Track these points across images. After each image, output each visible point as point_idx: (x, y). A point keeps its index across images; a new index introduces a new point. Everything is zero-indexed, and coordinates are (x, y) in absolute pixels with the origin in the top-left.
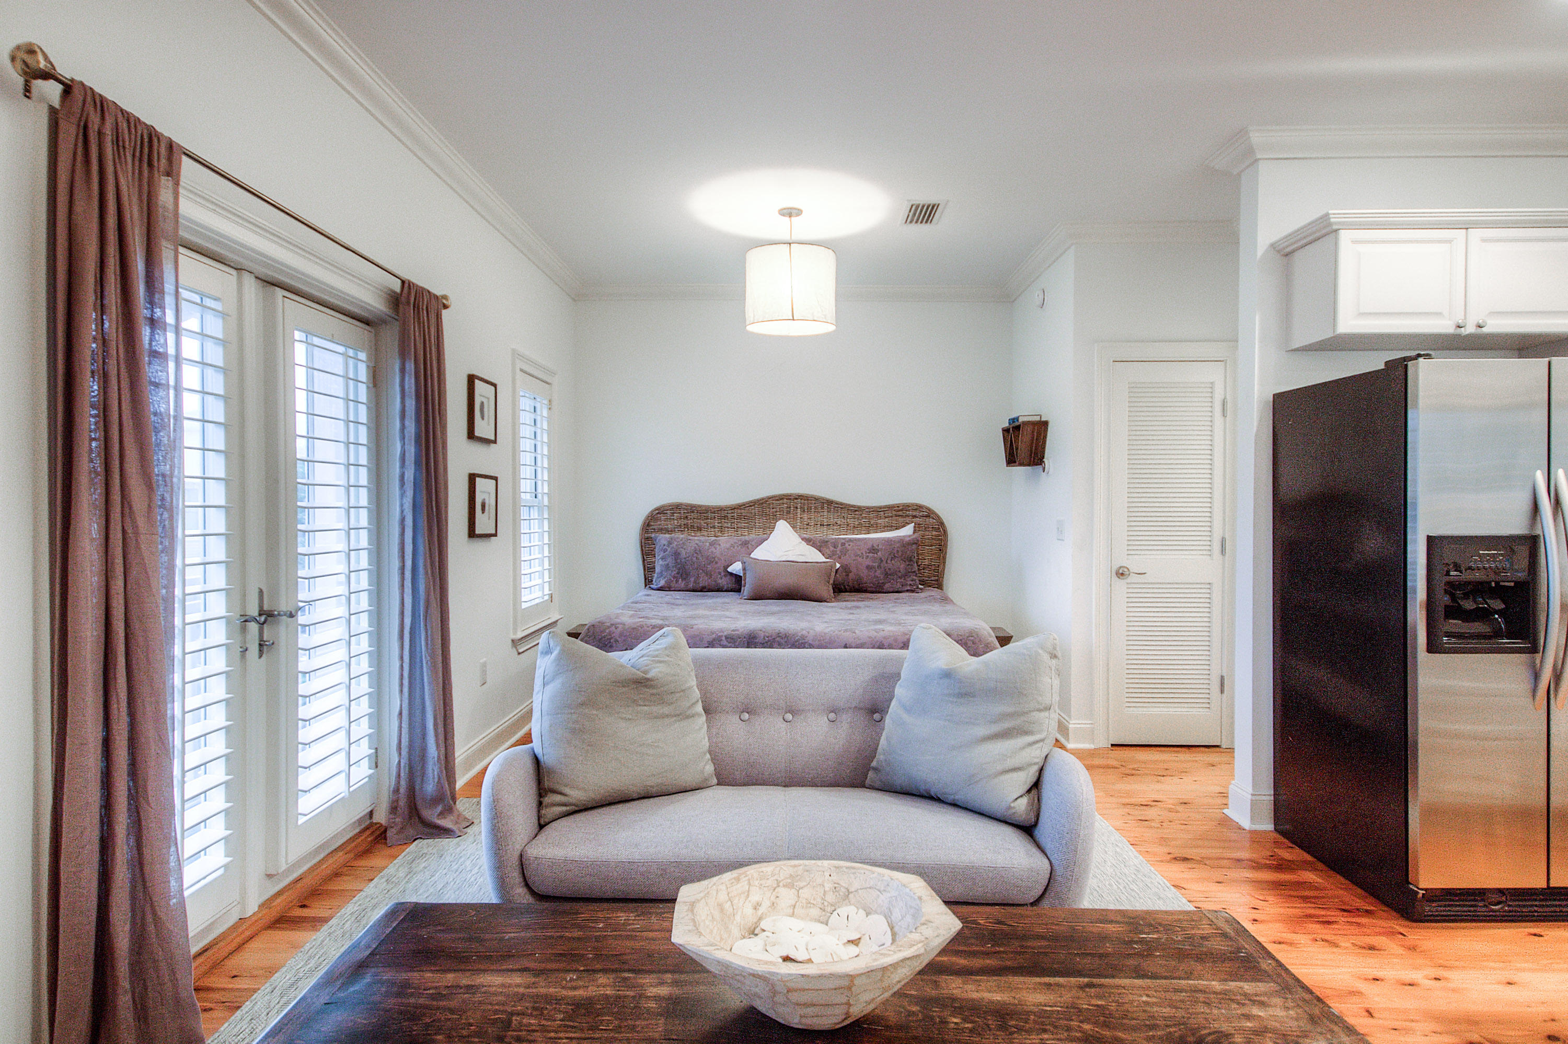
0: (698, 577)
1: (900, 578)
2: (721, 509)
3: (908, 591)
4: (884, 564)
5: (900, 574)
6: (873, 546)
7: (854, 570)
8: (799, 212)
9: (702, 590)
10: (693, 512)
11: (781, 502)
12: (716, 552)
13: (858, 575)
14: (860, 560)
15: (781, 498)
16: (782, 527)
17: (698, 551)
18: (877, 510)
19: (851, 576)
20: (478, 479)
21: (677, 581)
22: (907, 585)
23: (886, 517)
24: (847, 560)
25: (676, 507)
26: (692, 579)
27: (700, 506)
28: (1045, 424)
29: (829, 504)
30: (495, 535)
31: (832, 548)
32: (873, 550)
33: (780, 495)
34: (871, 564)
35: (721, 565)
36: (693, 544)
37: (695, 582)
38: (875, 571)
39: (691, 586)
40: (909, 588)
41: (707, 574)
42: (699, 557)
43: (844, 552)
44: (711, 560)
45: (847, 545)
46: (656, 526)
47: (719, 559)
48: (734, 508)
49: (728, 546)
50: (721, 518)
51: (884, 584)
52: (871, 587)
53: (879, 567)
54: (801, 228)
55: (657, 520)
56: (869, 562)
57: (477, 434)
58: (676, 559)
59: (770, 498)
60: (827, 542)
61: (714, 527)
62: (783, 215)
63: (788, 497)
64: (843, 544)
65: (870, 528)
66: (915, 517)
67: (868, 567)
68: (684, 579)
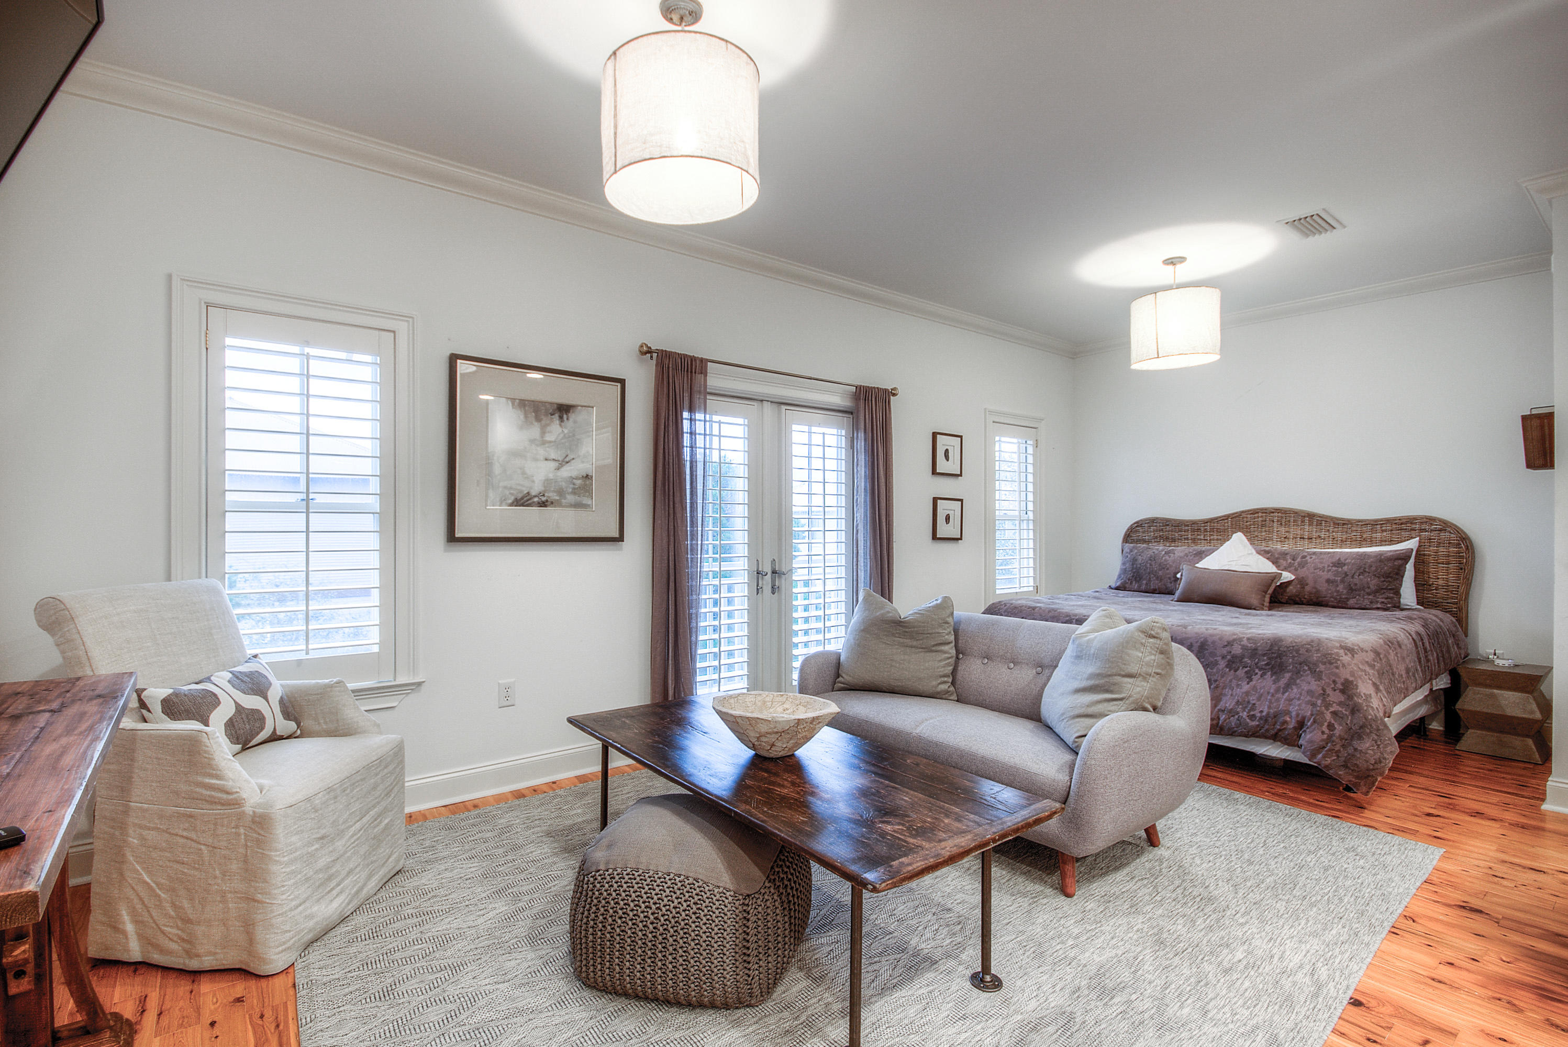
0: (1150, 580)
1: (1369, 594)
2: (1194, 523)
3: (1378, 609)
4: (1349, 579)
5: (1367, 590)
6: (1339, 559)
7: (1310, 582)
8: (1182, 259)
9: (1153, 592)
10: (1168, 525)
11: (1256, 515)
12: (1170, 559)
13: (1315, 588)
14: (1321, 573)
15: (1255, 512)
16: (1238, 539)
17: (1153, 559)
18: (1374, 524)
19: (1308, 588)
20: (939, 501)
21: (1131, 583)
22: (1377, 602)
23: (1383, 531)
24: (1303, 572)
25: (1153, 521)
26: (1144, 582)
27: (1175, 520)
28: (1550, 416)
29: (1311, 518)
30: (961, 539)
31: (1289, 561)
32: (1339, 564)
33: (1254, 510)
34: (1332, 578)
35: (1172, 570)
36: (1151, 552)
37: (1147, 584)
38: (1337, 586)
39: (1143, 587)
40: (1379, 606)
41: (1157, 578)
42: (1153, 563)
43: (1303, 565)
44: (1163, 567)
45: (1308, 558)
46: (1134, 536)
47: (1171, 566)
48: (1206, 522)
49: (1182, 554)
50: (1193, 531)
51: (1348, 599)
52: (1332, 602)
53: (1342, 581)
54: (1183, 273)
55: (1136, 531)
56: (1330, 576)
57: (938, 471)
58: (1133, 565)
59: (1243, 512)
60: (1287, 554)
61: (1187, 539)
62: (1168, 264)
63: (1264, 511)
64: (1304, 557)
65: (1362, 542)
66: (1422, 530)
67: (1328, 581)
68: (1137, 581)
